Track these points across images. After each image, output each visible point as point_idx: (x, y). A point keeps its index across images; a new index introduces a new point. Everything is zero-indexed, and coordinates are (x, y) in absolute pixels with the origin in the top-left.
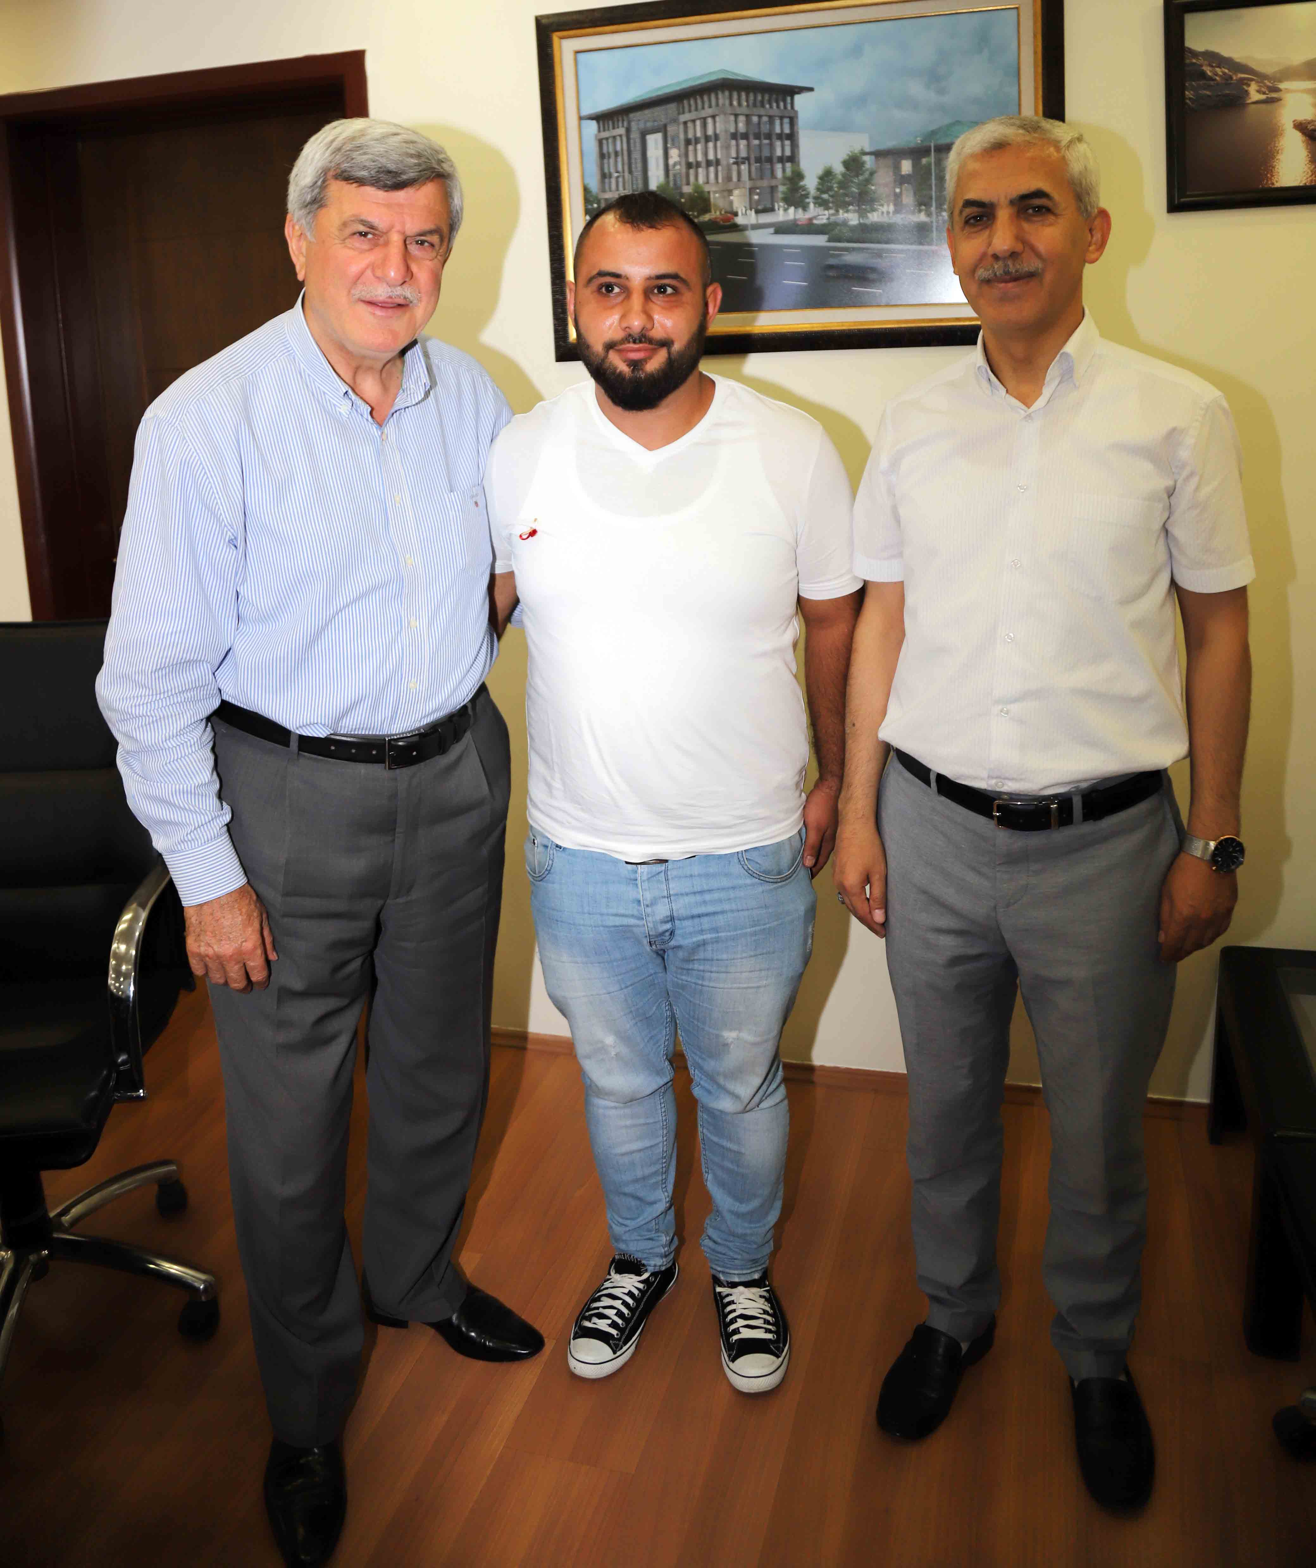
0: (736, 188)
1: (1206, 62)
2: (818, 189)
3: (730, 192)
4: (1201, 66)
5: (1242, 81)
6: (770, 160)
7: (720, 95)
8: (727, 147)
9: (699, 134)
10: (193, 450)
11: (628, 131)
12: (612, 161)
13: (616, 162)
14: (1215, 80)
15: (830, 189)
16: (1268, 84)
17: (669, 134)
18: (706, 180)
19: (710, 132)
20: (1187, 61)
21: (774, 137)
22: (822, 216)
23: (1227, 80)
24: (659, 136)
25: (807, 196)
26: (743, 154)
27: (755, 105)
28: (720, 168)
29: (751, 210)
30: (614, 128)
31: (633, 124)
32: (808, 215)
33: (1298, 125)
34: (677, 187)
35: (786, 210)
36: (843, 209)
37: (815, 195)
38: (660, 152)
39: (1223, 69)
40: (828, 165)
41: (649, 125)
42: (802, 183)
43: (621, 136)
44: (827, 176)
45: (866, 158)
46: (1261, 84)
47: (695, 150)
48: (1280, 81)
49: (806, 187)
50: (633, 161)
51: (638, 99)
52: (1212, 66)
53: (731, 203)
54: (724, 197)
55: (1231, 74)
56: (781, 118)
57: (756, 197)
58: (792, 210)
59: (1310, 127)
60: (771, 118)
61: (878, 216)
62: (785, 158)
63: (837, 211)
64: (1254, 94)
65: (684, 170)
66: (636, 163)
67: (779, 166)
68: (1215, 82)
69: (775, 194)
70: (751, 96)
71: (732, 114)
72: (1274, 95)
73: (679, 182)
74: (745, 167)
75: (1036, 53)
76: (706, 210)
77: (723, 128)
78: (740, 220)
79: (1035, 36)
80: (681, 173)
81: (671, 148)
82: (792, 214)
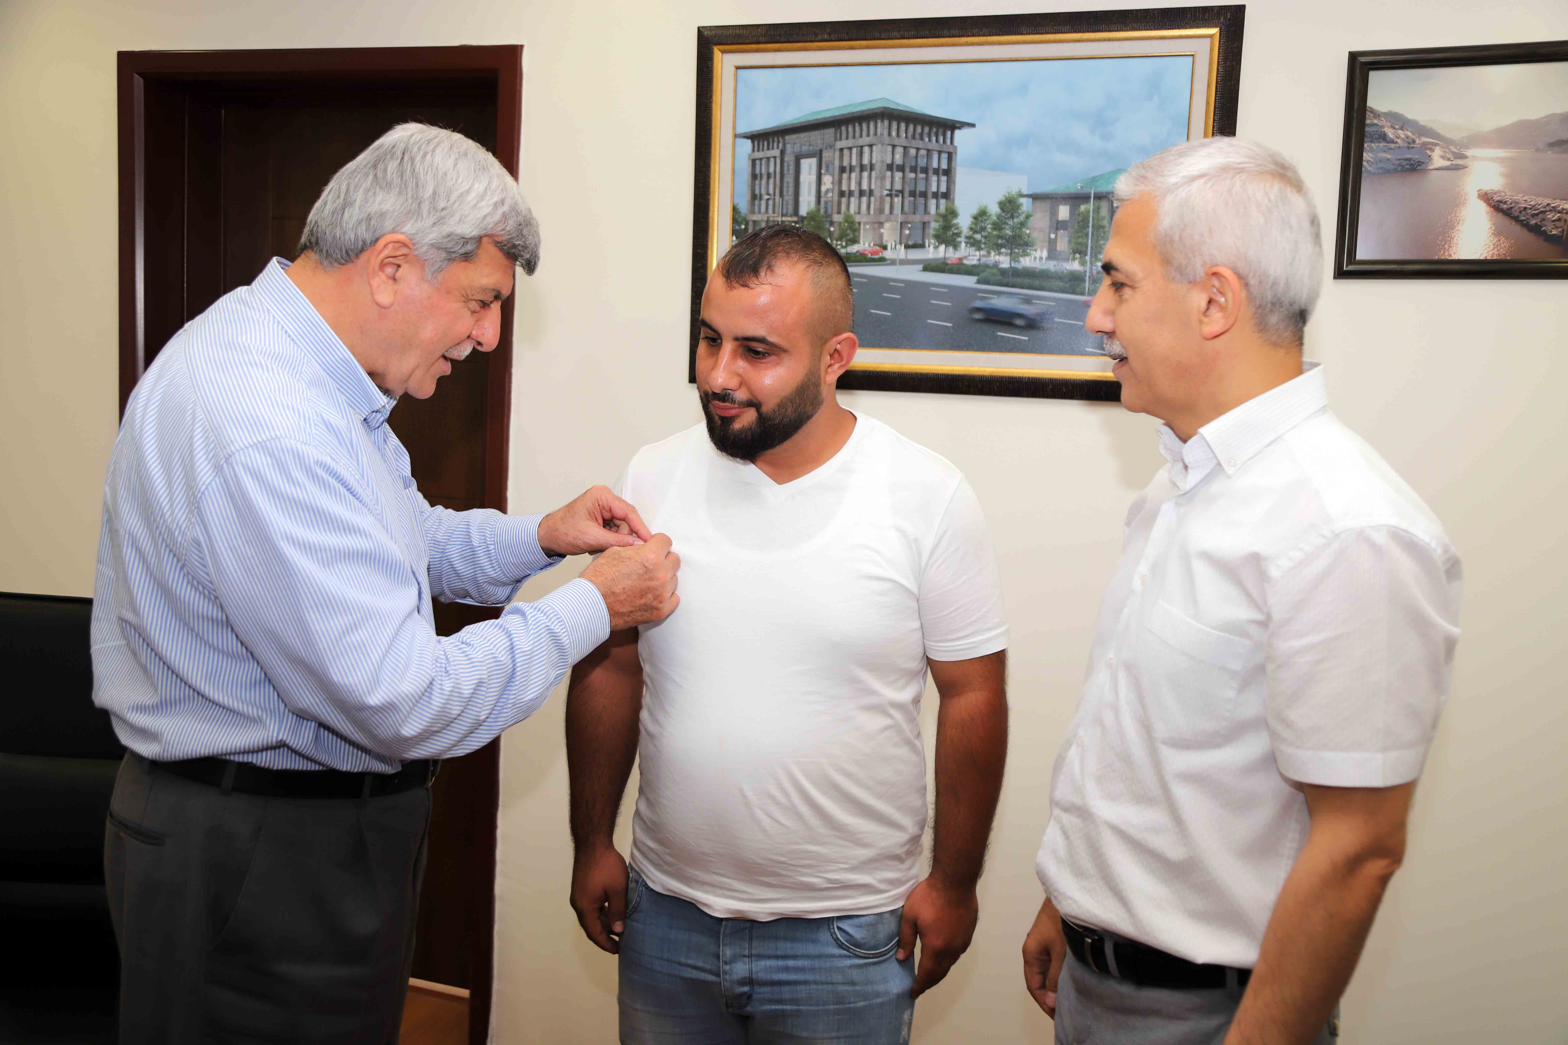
0: (887, 221)
1: (1389, 124)
2: (971, 229)
3: (881, 224)
4: (1383, 127)
5: (1424, 144)
7: (879, 124)
8: (883, 178)
9: (854, 163)
11: (783, 153)
12: (764, 182)
13: (768, 184)
14: (1396, 143)
15: (983, 229)
16: (1454, 150)
17: (823, 160)
18: (857, 211)
19: (866, 161)
20: (1368, 122)
21: (931, 172)
22: (972, 257)
23: (1409, 143)
24: (814, 161)
25: (958, 235)
26: (898, 186)
27: (914, 137)
28: (872, 199)
29: (901, 244)
30: (768, 149)
31: (788, 146)
32: (958, 255)
33: (1484, 195)
34: (828, 215)
35: (936, 248)
36: (995, 252)
37: (967, 235)
38: (813, 178)
39: (1406, 132)
40: (984, 203)
41: (804, 148)
42: (955, 221)
43: (775, 158)
44: (981, 216)
45: (1023, 201)
46: (1446, 150)
47: (850, 178)
48: (1467, 148)
49: (960, 225)
50: (785, 185)
51: (795, 122)
52: (1394, 128)
53: (881, 235)
54: (874, 229)
55: (1414, 137)
56: (940, 152)
57: (907, 232)
58: (942, 247)
59: (1496, 198)
60: (929, 152)
61: (1030, 261)
62: (940, 194)
63: (989, 253)
64: (1437, 159)
65: (836, 198)
66: (788, 187)
67: (932, 203)
68: (1397, 145)
69: (927, 231)
70: (911, 127)
71: (889, 145)
72: (1459, 162)
73: (830, 211)
74: (897, 200)
75: (1208, 103)
76: (855, 241)
77: (879, 158)
78: (888, 254)
79: (1209, 86)
80: (832, 201)
81: (825, 174)
82: (941, 252)
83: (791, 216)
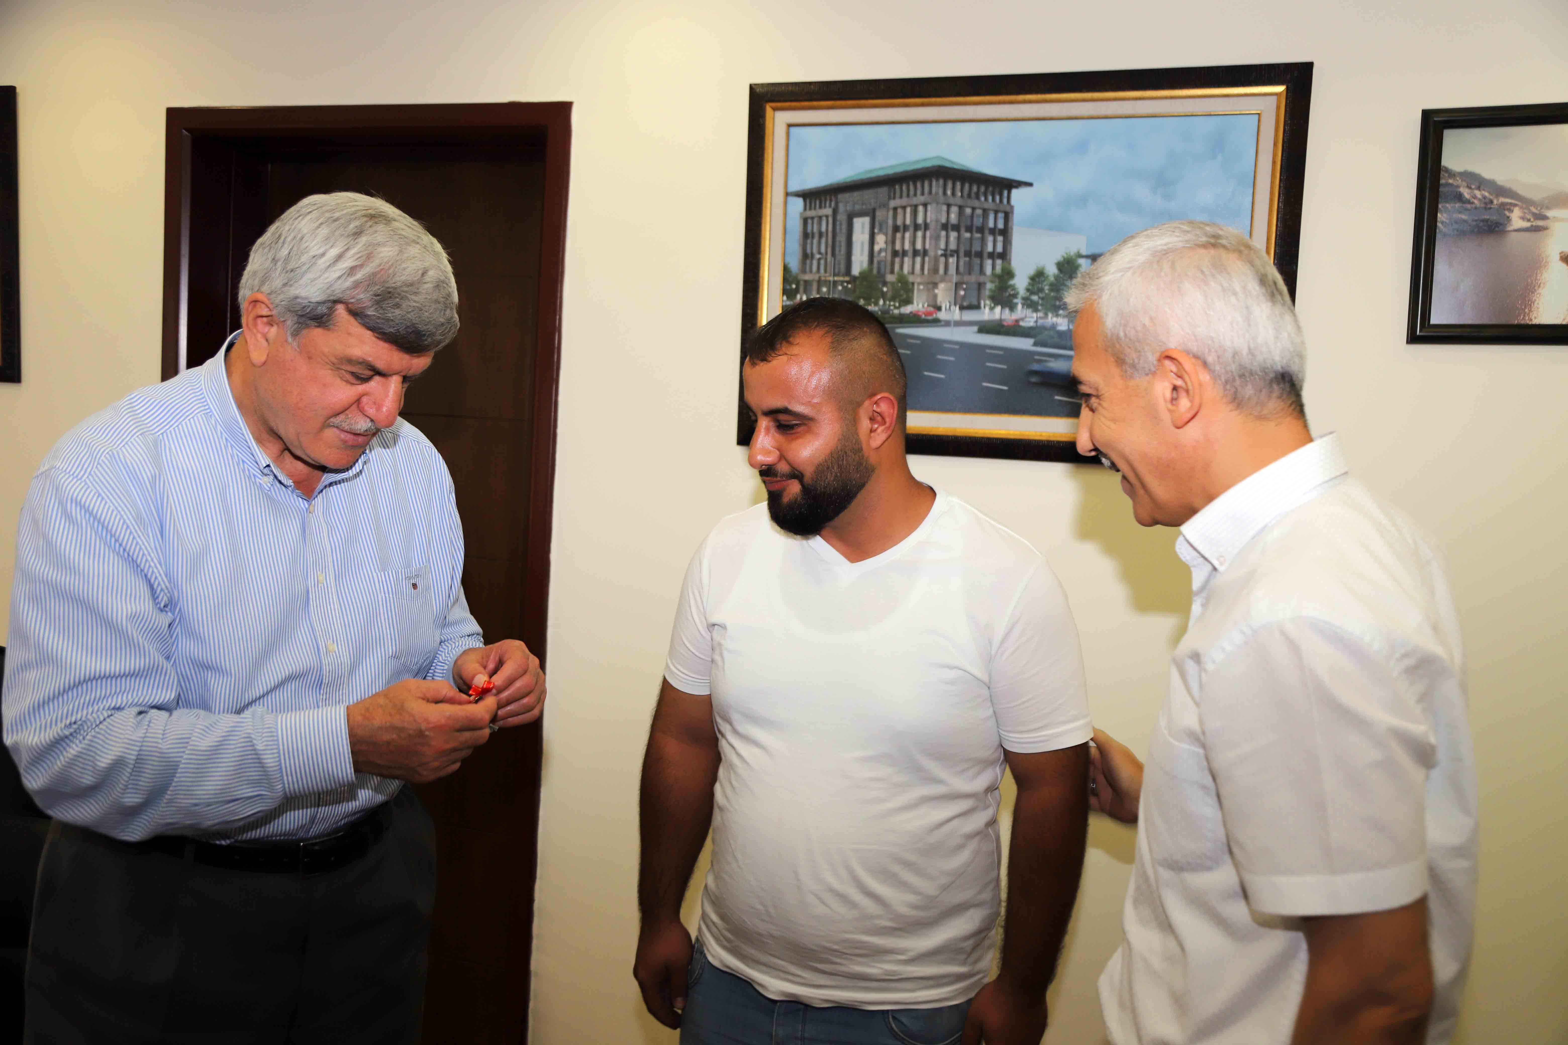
0: (942, 281)
1: (1464, 184)
2: (1028, 290)
3: (935, 285)
4: (1458, 187)
5: (1503, 204)
7: (934, 183)
8: (937, 238)
9: (908, 222)
11: (835, 212)
12: (815, 241)
13: (819, 243)
14: (1473, 203)
15: (1041, 290)
16: (1534, 210)
17: (877, 219)
18: (911, 271)
19: (920, 220)
20: (1442, 181)
21: (987, 232)
22: (1029, 318)
23: (1486, 204)
24: (866, 220)
25: (1015, 296)
26: (953, 246)
27: (969, 196)
28: (927, 259)
29: (955, 305)
30: (820, 207)
31: (841, 205)
32: (1015, 316)
33: (1565, 258)
34: (881, 276)
35: (992, 309)
36: (1052, 313)
37: (1024, 296)
38: (866, 237)
39: (1483, 192)
40: (1041, 264)
41: (857, 207)
42: (1012, 282)
43: (827, 217)
44: (1038, 276)
45: (1081, 261)
46: (1526, 211)
47: (903, 238)
48: (1548, 208)
49: (1016, 287)
50: (837, 244)
51: (848, 180)
52: (1470, 188)
53: (935, 296)
54: (928, 290)
55: (1491, 197)
56: (996, 212)
57: (962, 293)
58: (998, 309)
60: (985, 211)
62: (996, 254)
63: (1046, 315)
64: (1517, 220)
65: (889, 258)
66: (840, 246)
67: (988, 263)
68: (1473, 206)
69: (982, 291)
70: (967, 186)
71: (945, 204)
72: (1540, 223)
73: (883, 270)
74: (952, 261)
75: (1274, 163)
76: (908, 301)
77: (934, 217)
78: (942, 315)
79: (1275, 144)
80: (885, 262)
81: (878, 234)
82: (997, 313)
83: (843, 276)
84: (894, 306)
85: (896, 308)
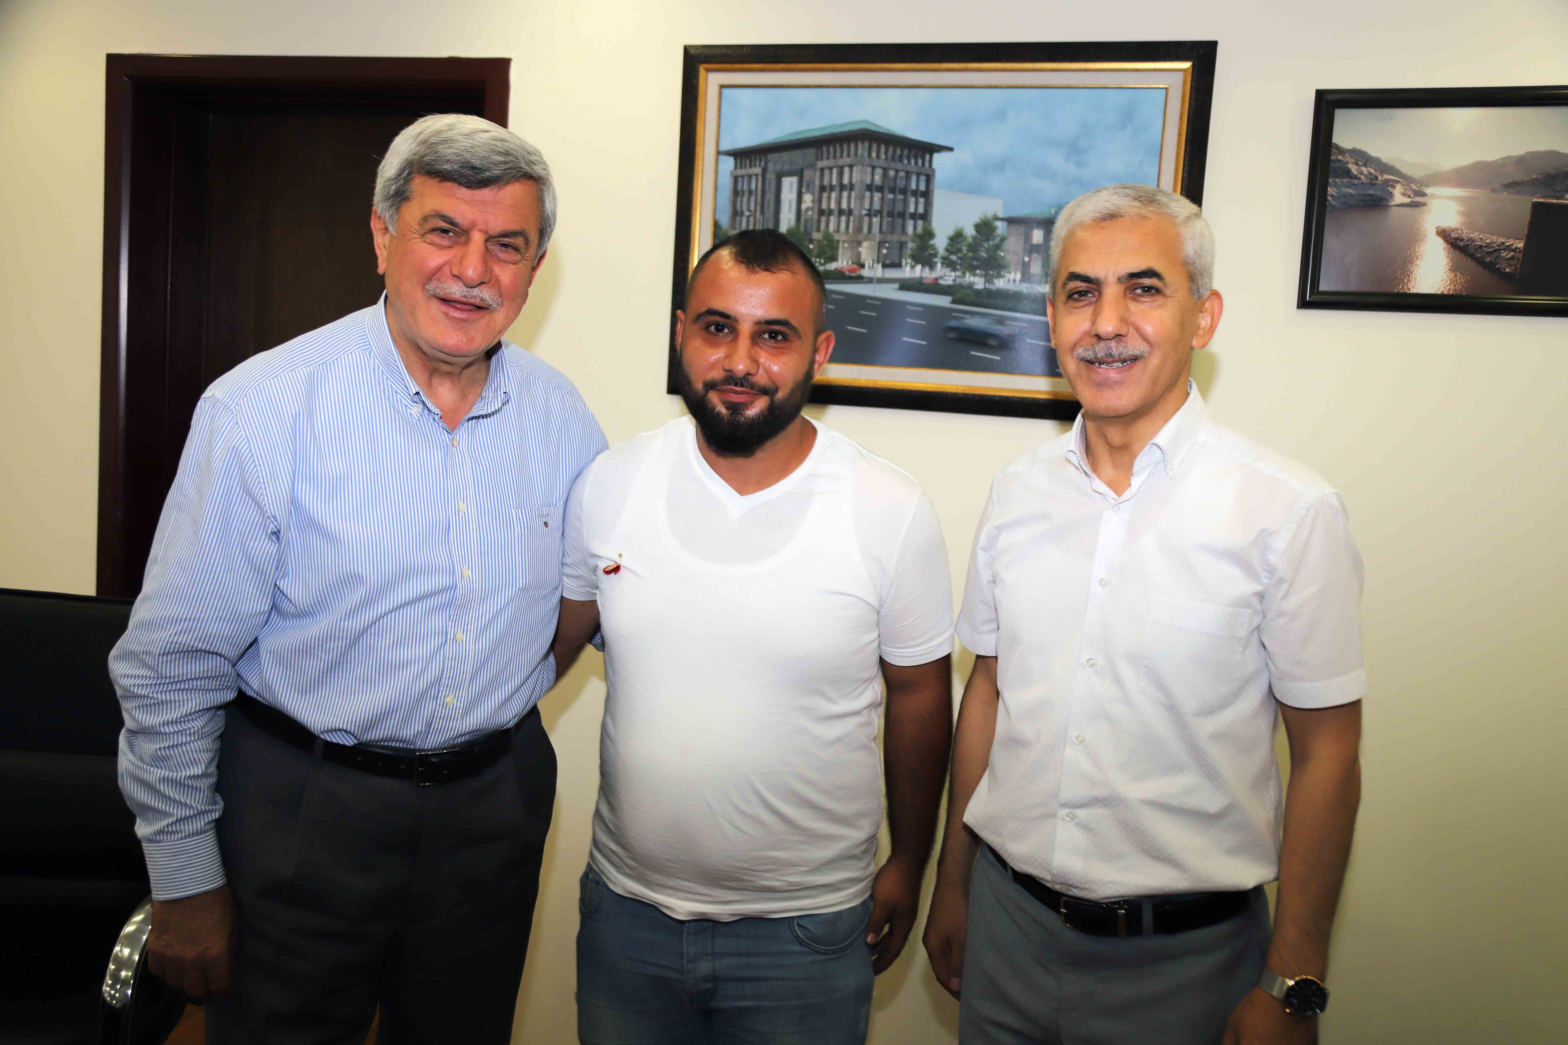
0: (865, 240)
1: (1352, 160)
2: (947, 250)
3: (859, 243)
4: (1347, 163)
5: (1387, 181)
6: (902, 215)
7: (860, 146)
8: (862, 198)
9: (834, 182)
10: (244, 436)
11: (764, 171)
12: (745, 199)
13: (749, 201)
14: (1360, 179)
15: (960, 250)
16: (1414, 187)
17: (805, 179)
18: (836, 229)
19: (846, 181)
20: (1333, 157)
21: (909, 193)
23: (1371, 179)
24: (794, 180)
25: (935, 255)
26: (877, 206)
27: (893, 159)
28: (852, 218)
29: (878, 262)
30: (750, 166)
31: (770, 165)
32: (934, 275)
33: (1441, 232)
34: (807, 233)
35: (912, 267)
36: (970, 273)
37: (943, 256)
38: (794, 196)
39: (1369, 169)
40: (959, 226)
41: (786, 167)
42: (932, 242)
43: (757, 175)
44: (957, 237)
45: (999, 224)
46: (1407, 188)
47: (829, 198)
48: (1427, 186)
49: (936, 246)
50: (766, 202)
51: (778, 141)
52: (1358, 165)
53: (859, 254)
54: (852, 248)
55: (1377, 174)
56: (918, 175)
57: (885, 251)
58: (919, 268)
59: (1453, 235)
60: (908, 174)
61: (1004, 283)
62: (917, 215)
63: (964, 274)
64: (1398, 196)
65: (816, 217)
66: (769, 204)
67: (910, 224)
68: (1360, 181)
69: (904, 251)
70: (891, 149)
71: (869, 165)
72: (1419, 199)
73: (809, 228)
74: (876, 220)
75: (1180, 135)
76: (833, 258)
77: (859, 178)
78: (865, 273)
79: (1181, 118)
80: (812, 219)
81: (806, 193)
82: (918, 272)
84: (820, 262)
85: (821, 264)
